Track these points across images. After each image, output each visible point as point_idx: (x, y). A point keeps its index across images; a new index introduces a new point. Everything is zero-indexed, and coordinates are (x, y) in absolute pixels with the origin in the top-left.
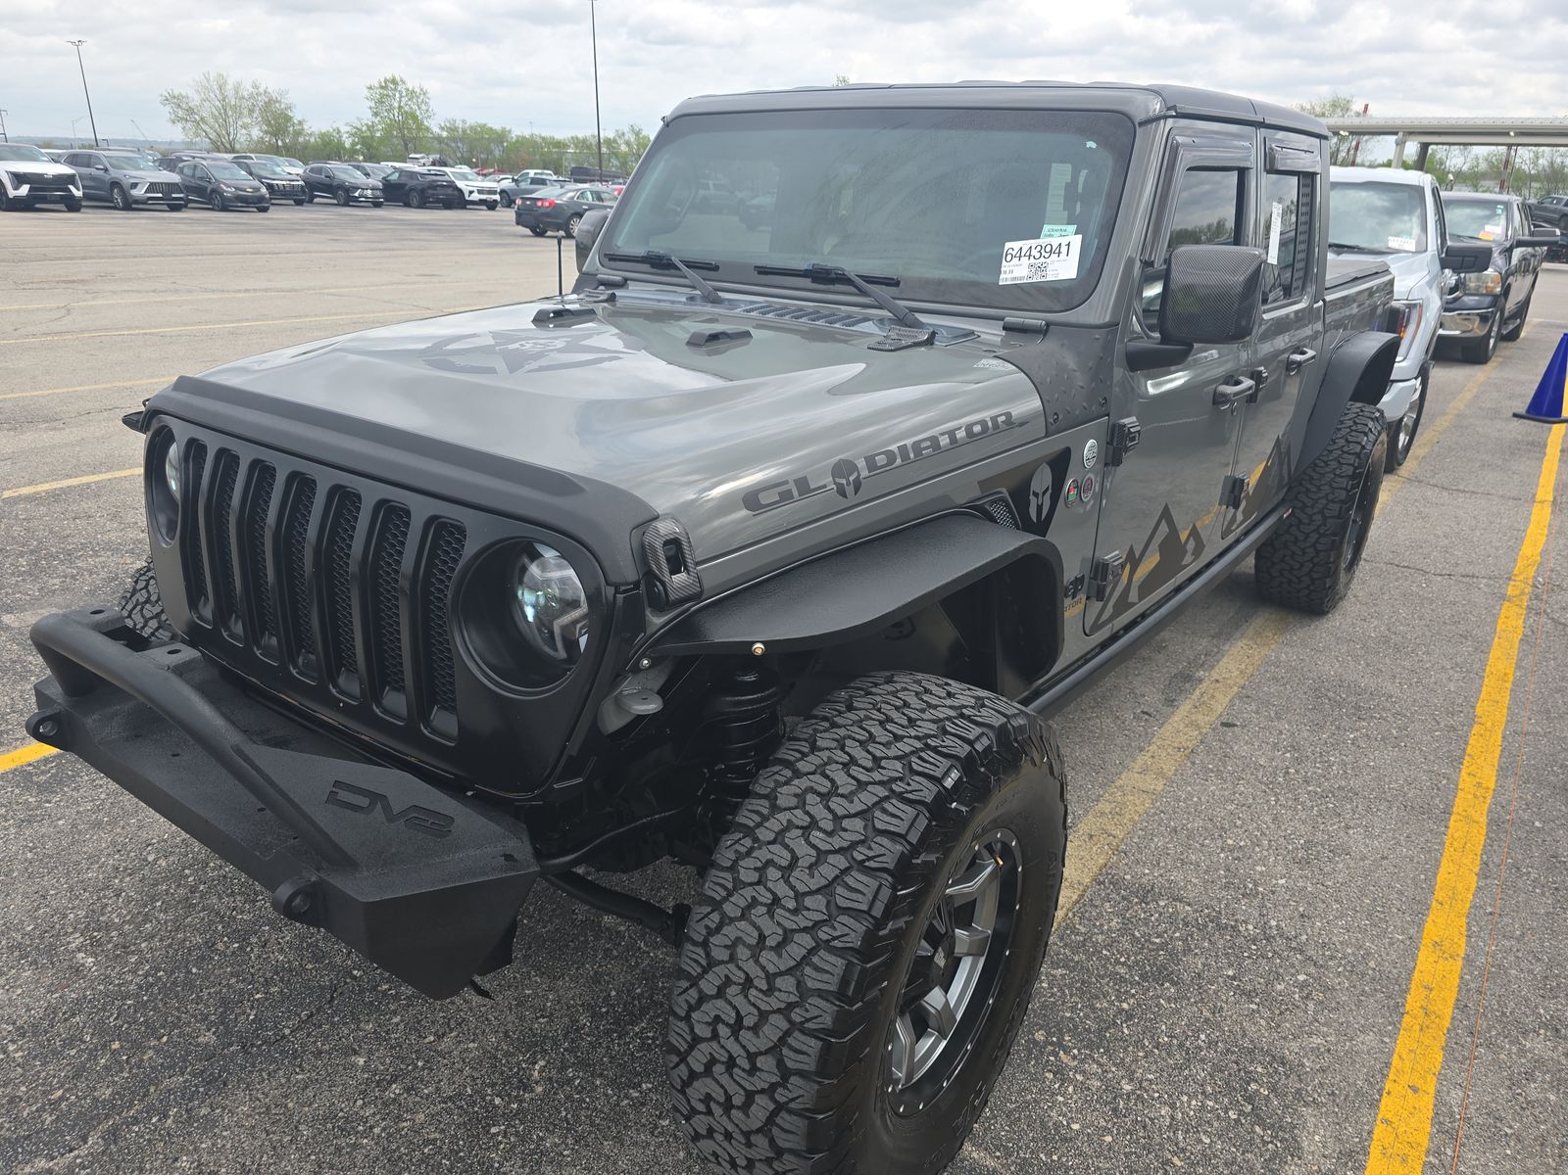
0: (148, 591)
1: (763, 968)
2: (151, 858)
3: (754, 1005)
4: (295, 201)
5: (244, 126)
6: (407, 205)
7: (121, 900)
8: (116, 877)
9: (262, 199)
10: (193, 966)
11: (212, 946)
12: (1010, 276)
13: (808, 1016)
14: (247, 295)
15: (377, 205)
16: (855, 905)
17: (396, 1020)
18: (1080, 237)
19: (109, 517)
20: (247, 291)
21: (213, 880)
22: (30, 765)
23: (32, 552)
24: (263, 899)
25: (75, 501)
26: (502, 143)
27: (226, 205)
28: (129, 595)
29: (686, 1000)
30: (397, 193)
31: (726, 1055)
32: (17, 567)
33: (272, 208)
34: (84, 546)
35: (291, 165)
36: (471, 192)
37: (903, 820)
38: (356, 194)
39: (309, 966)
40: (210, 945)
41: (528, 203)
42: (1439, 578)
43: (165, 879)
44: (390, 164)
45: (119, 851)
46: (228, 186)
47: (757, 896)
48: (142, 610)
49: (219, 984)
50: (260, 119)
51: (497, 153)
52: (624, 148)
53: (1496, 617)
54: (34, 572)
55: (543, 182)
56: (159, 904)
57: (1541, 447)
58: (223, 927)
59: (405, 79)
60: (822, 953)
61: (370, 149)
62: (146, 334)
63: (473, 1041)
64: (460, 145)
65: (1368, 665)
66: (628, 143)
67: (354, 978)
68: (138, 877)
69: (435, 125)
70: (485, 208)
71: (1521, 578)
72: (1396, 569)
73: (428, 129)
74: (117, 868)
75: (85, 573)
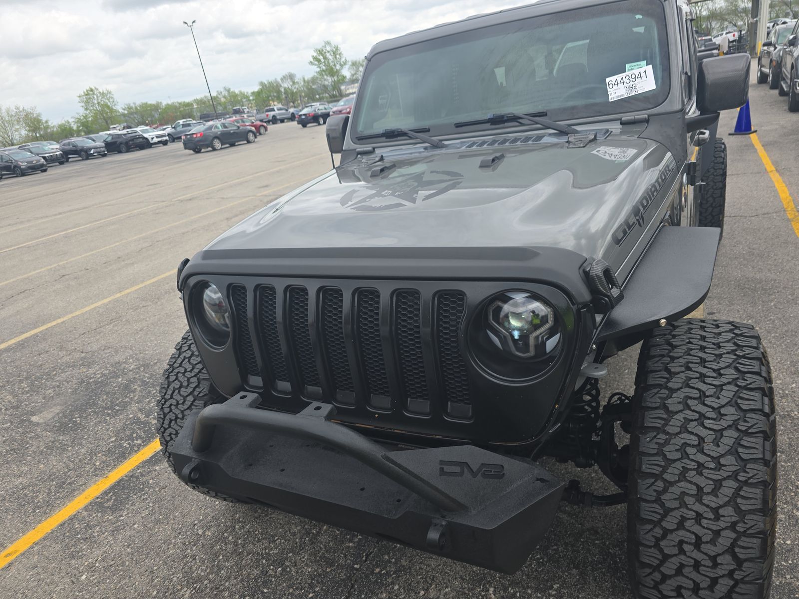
0: (179, 381)
1: (707, 506)
2: (200, 532)
3: (707, 528)
4: (59, 162)
5: (17, 130)
6: (120, 152)
7: (198, 561)
8: (187, 549)
9: (42, 165)
10: (263, 588)
11: (266, 574)
12: (615, 95)
13: (748, 526)
14: (61, 216)
15: (104, 155)
16: (755, 456)
17: (396, 587)
18: (650, 66)
19: (58, 349)
20: (60, 214)
21: (244, 535)
22: (98, 498)
23: (27, 378)
24: (278, 539)
25: (34, 345)
26: (158, 110)
27: (23, 174)
28: (166, 386)
29: (653, 536)
30: (114, 147)
31: (693, 561)
32: (23, 389)
33: (49, 169)
34: (54, 369)
35: (51, 144)
36: (152, 138)
37: (756, 401)
38: (92, 152)
39: (328, 570)
40: (265, 573)
41: (189, 137)
42: (753, 218)
43: (216, 542)
44: (104, 133)
45: (180, 533)
46: (22, 162)
47: (686, 466)
48: (179, 392)
49: (285, 594)
50: (24, 125)
51: (157, 116)
52: (223, 100)
53: (792, 229)
54: (34, 389)
55: (189, 125)
56: (221, 557)
57: (751, 146)
58: (266, 561)
59: (97, 87)
60: (745, 488)
61: (88, 128)
62: (19, 248)
63: (447, 587)
64: (136, 116)
65: (753, 268)
66: (224, 97)
67: (357, 569)
68: (200, 545)
69: (120, 108)
70: (162, 145)
71: (789, 209)
72: (731, 219)
73: (117, 111)
74: (185, 544)
75: (64, 383)
